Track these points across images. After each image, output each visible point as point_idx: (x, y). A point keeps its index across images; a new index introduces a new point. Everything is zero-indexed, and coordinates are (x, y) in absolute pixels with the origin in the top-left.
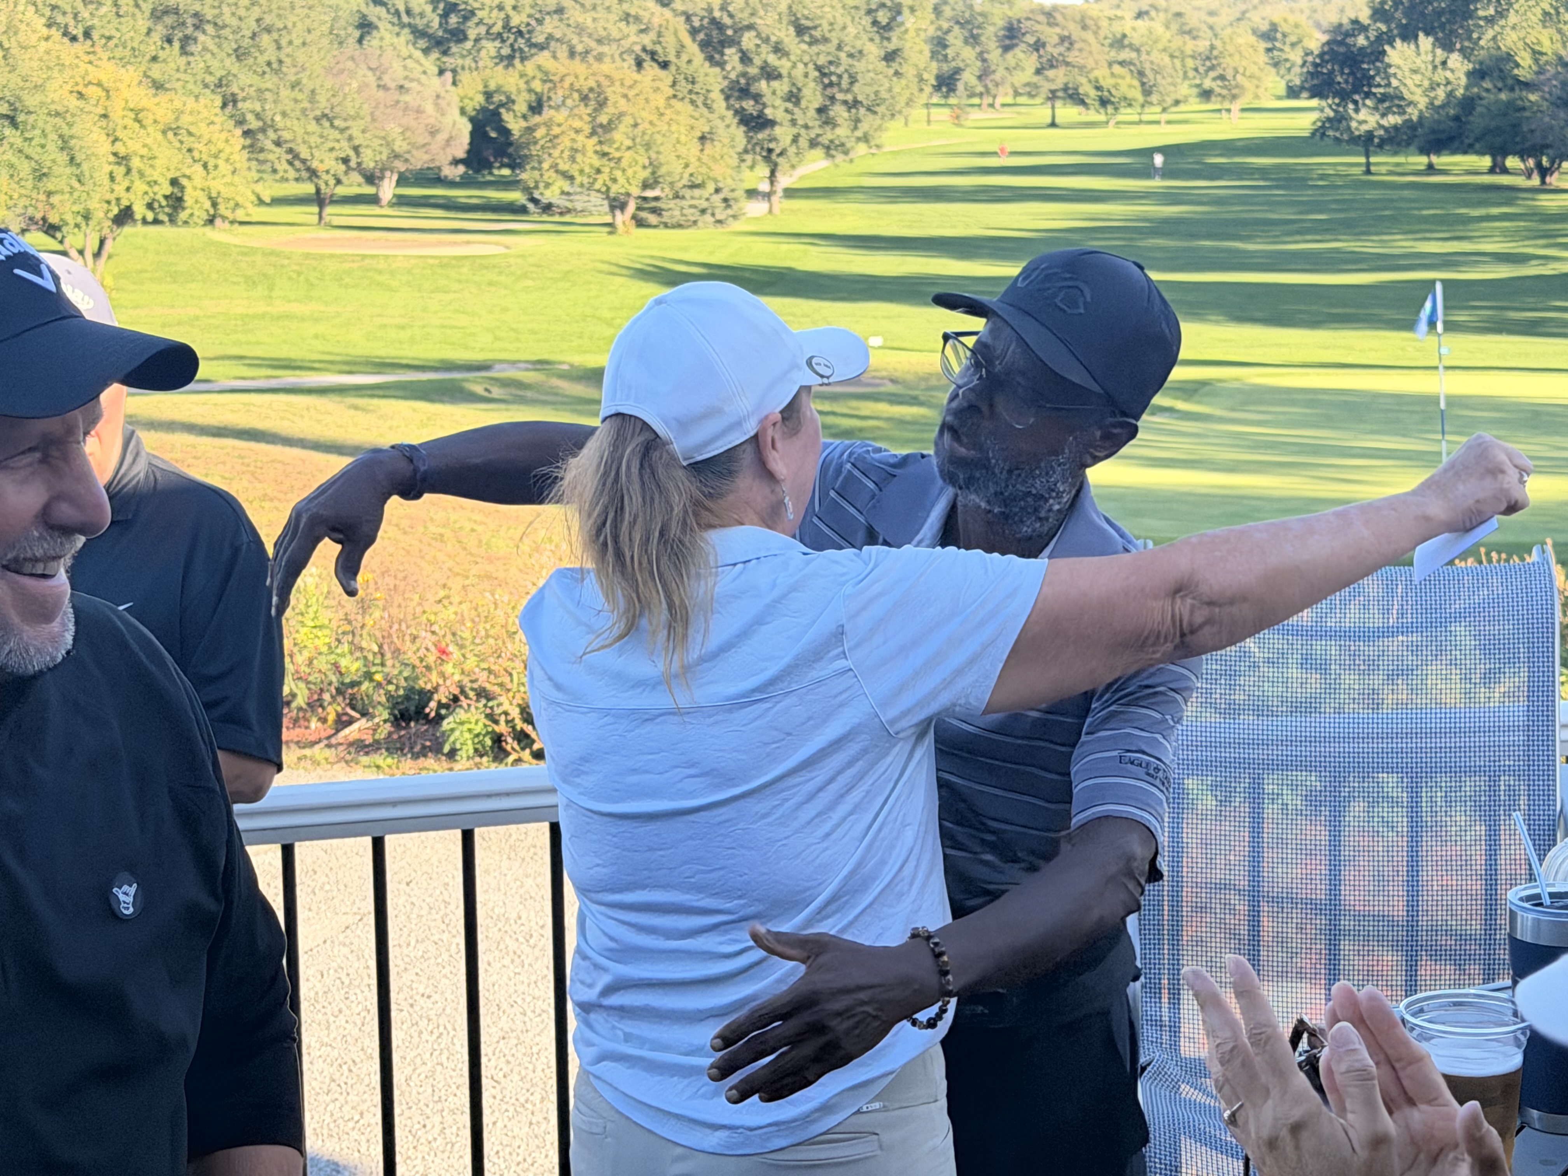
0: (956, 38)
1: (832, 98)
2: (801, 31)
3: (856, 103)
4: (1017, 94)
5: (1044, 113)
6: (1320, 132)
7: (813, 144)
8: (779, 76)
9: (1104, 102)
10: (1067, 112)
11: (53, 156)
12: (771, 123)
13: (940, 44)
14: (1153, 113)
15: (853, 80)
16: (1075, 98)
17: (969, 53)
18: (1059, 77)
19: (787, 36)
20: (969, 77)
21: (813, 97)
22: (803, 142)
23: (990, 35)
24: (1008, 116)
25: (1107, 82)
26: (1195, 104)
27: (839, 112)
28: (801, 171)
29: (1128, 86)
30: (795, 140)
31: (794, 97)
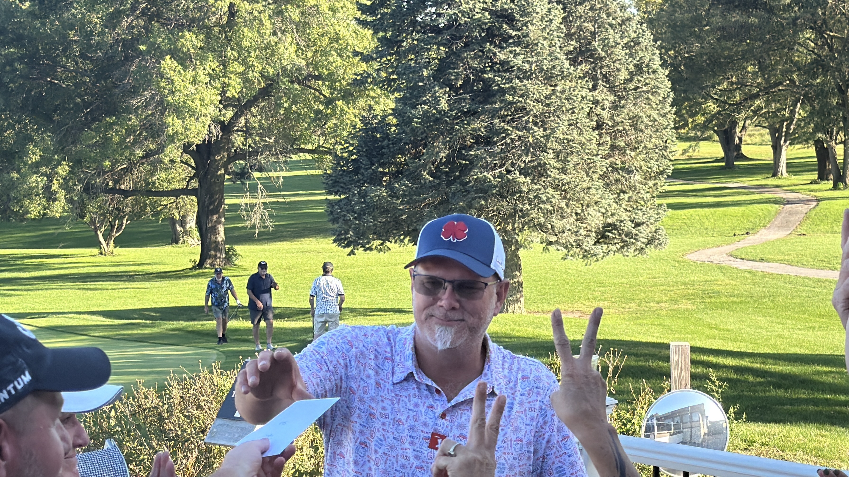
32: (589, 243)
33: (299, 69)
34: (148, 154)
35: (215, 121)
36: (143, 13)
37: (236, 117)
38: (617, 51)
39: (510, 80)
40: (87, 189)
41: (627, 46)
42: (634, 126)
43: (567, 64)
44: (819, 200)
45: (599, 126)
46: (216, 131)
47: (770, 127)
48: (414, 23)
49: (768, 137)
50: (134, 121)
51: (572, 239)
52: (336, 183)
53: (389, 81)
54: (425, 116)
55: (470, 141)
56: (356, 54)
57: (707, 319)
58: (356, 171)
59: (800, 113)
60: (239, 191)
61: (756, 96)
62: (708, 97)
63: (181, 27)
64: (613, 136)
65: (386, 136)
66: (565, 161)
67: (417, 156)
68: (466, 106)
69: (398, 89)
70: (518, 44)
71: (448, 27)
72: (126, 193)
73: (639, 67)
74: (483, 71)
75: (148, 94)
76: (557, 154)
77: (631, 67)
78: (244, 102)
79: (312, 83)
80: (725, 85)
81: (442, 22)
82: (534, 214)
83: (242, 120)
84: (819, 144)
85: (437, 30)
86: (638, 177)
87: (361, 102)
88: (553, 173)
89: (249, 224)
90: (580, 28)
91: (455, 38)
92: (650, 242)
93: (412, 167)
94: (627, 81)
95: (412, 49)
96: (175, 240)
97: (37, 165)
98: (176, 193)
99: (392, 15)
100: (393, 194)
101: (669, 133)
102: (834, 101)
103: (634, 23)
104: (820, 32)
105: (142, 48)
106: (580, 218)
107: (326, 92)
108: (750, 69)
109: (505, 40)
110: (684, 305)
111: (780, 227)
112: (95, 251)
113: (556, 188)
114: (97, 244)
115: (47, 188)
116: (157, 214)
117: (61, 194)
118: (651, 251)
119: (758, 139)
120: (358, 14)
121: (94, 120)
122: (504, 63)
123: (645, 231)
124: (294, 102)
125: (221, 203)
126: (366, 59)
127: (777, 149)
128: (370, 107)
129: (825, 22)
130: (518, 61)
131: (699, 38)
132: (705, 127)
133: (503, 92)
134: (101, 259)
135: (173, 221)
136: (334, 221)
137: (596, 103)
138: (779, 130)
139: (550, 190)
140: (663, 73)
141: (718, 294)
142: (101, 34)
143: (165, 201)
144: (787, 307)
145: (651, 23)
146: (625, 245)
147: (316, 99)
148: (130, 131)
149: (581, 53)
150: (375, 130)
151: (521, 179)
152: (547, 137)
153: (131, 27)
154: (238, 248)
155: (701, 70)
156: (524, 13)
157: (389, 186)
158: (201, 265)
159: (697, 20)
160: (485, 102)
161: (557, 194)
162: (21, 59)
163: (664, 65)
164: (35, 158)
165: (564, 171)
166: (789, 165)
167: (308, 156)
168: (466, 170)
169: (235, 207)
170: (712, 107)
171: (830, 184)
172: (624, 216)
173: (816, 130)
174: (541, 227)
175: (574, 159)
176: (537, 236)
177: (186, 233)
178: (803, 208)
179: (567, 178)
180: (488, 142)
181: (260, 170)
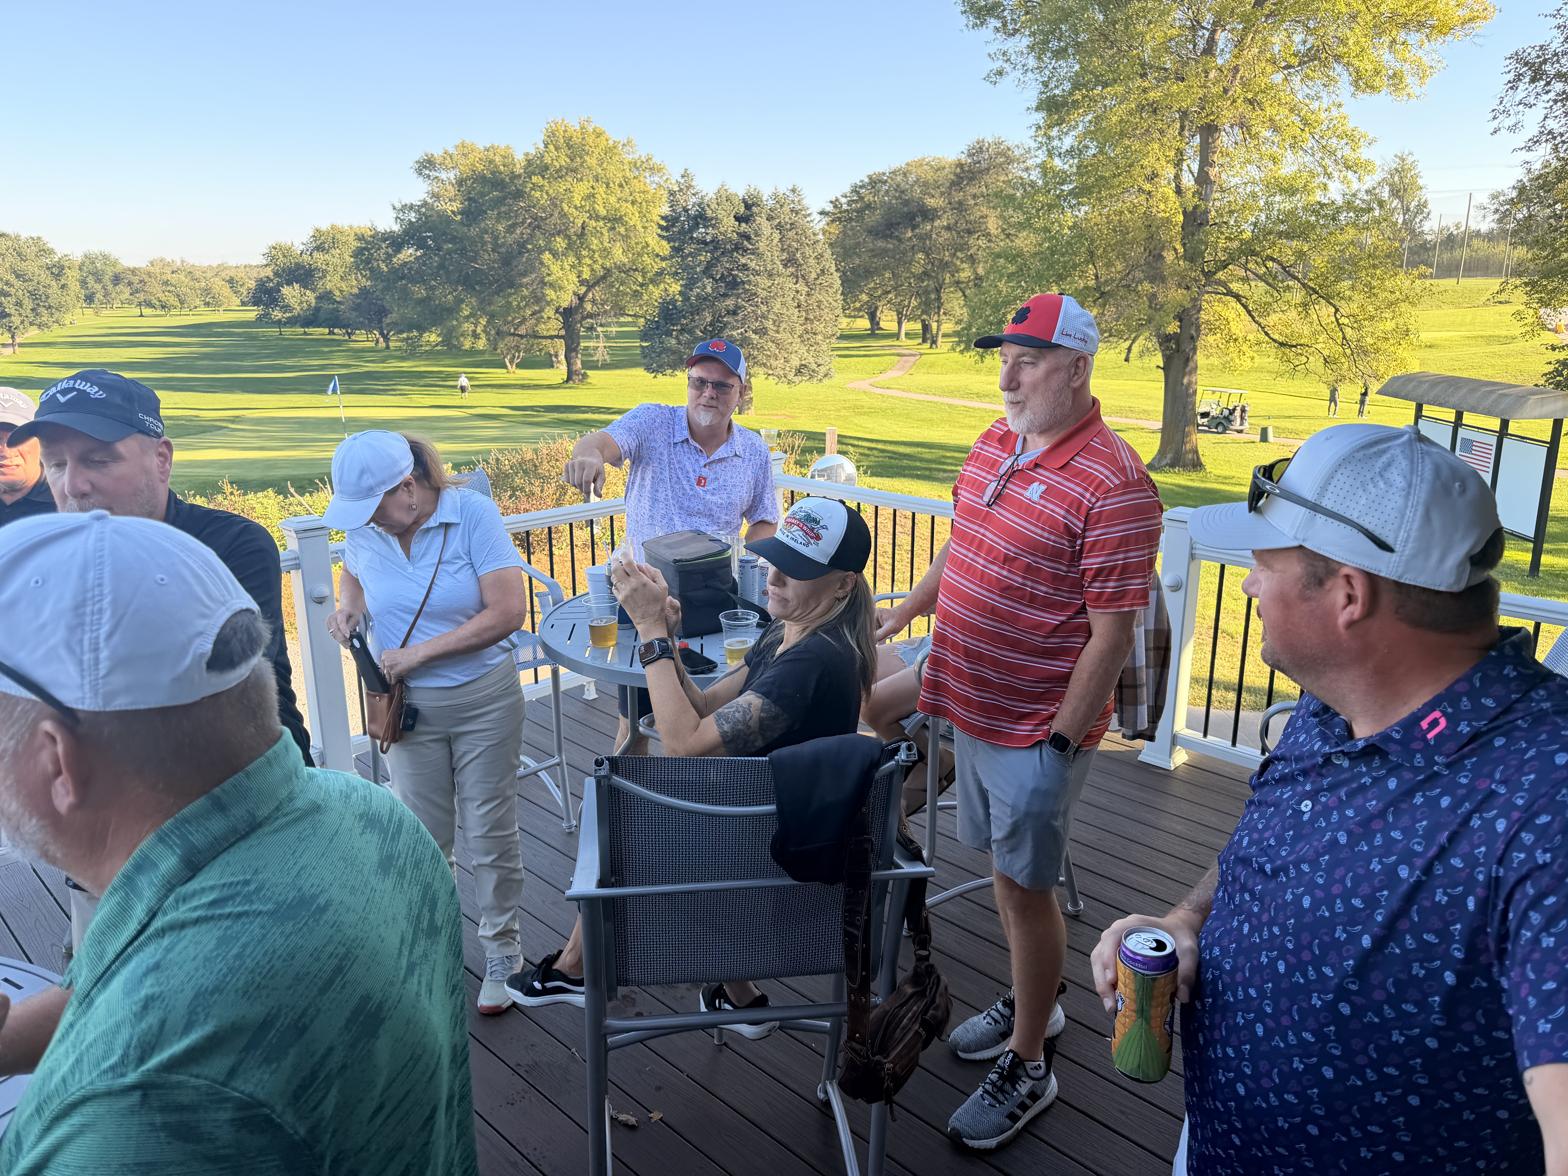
0: (91, 280)
1: (38, 305)
2: (18, 276)
3: (50, 307)
4: (122, 303)
5: (137, 311)
6: (259, 319)
7: (31, 324)
8: (10, 295)
9: (163, 307)
10: (147, 311)
12: (9, 315)
13: (83, 283)
14: (185, 311)
15: (47, 297)
16: (150, 305)
17: (98, 287)
18: (141, 296)
19: (12, 278)
20: (99, 296)
21: (28, 304)
22: (26, 324)
23: (107, 279)
24: (120, 312)
25: (164, 299)
26: (203, 308)
27: (42, 310)
28: (26, 335)
29: (173, 300)
30: (22, 322)
31: (19, 304)
32: (791, 376)
33: (624, 265)
34: (533, 314)
35: (575, 294)
36: (530, 224)
37: (586, 293)
38: (811, 260)
39: (748, 276)
40: (498, 333)
41: (816, 258)
42: (818, 306)
43: (781, 267)
44: (921, 354)
45: (799, 306)
46: (575, 301)
47: (897, 311)
48: (692, 238)
49: (895, 317)
50: (525, 292)
51: (781, 373)
52: (645, 335)
53: (676, 273)
54: (698, 296)
55: (724, 313)
56: (657, 255)
57: (856, 421)
58: (657, 328)
59: (914, 303)
60: (590, 338)
61: (889, 292)
62: (862, 292)
63: (553, 235)
64: (807, 311)
65: (675, 307)
66: (779, 326)
67: (693, 320)
68: (722, 291)
69: (682, 279)
70: (753, 254)
71: (712, 241)
72: (521, 336)
73: (822, 271)
74: (732, 270)
75: (533, 276)
76: (774, 322)
77: (818, 271)
78: (591, 283)
79: (631, 273)
80: (872, 285)
81: (709, 238)
82: (760, 357)
83: (590, 295)
84: (923, 321)
85: (705, 243)
86: (820, 337)
87: (662, 286)
88: (771, 333)
89: (595, 359)
90: (789, 246)
91: (716, 248)
92: (826, 376)
93: (690, 326)
94: (816, 279)
95: (690, 254)
96: (552, 367)
97: (467, 317)
98: (552, 337)
99: (679, 233)
100: (679, 343)
101: (839, 311)
102: (933, 296)
103: (821, 244)
104: (928, 255)
105: (530, 247)
106: (786, 361)
107: (640, 280)
108: (887, 275)
109: (745, 251)
110: (843, 413)
111: (899, 370)
112: (504, 371)
113: (773, 342)
114: (505, 367)
115: (474, 331)
116: (540, 350)
117: (483, 336)
118: (826, 381)
119: (889, 318)
120: (659, 231)
121: (501, 291)
122: (744, 265)
123: (823, 370)
124: (621, 284)
125: (578, 344)
126: (663, 259)
127: (900, 323)
128: (666, 290)
129: (930, 248)
130: (752, 265)
131: (859, 256)
132: (859, 310)
133: (743, 283)
134: (508, 375)
135: (551, 355)
136: (645, 357)
137: (797, 292)
138: (901, 313)
139: (770, 344)
140: (837, 275)
141: (863, 407)
142: (505, 237)
143: (544, 342)
144: (900, 415)
145: (831, 245)
146: (812, 377)
147: (635, 283)
148: (524, 298)
149: (789, 261)
150: (668, 303)
151: (753, 336)
152: (769, 311)
153: (522, 234)
154: (589, 372)
155: (859, 275)
156: (757, 235)
157: (677, 338)
158: (567, 381)
159: (858, 244)
160: (733, 289)
161: (773, 346)
162: (455, 252)
163: (837, 270)
164: (466, 313)
165: (778, 332)
166: (906, 334)
167: (630, 319)
168: (722, 330)
169: (586, 348)
170: (864, 297)
171: (928, 345)
172: (811, 360)
173: (923, 312)
174: (764, 365)
175: (783, 325)
176: (761, 371)
177: (558, 362)
178: (912, 359)
179: (779, 336)
180: (735, 313)
181: (601, 325)
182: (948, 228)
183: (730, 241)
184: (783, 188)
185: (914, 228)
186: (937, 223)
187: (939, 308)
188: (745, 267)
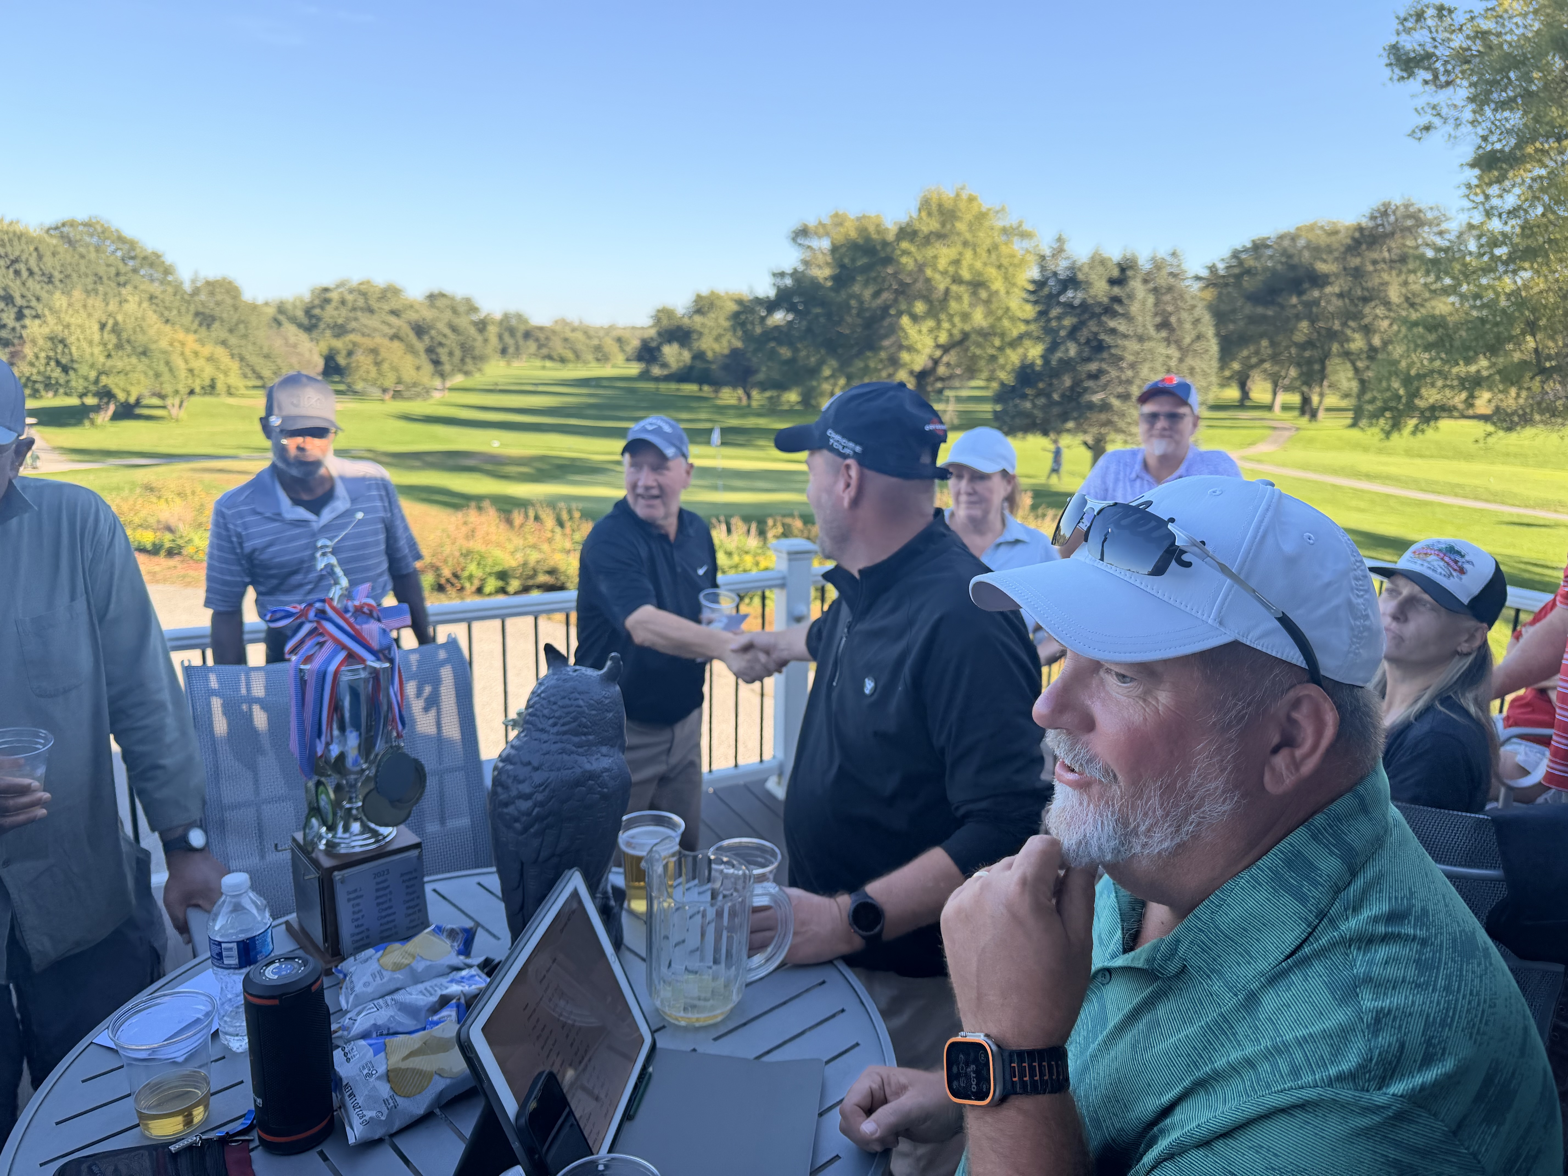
0: (506, 336)
1: (466, 355)
2: (453, 330)
3: (475, 357)
4: (530, 356)
5: (541, 364)
6: (641, 375)
7: (459, 371)
9: (562, 361)
10: (548, 364)
11: (162, 368)
14: (580, 366)
15: (473, 349)
16: (551, 358)
17: (512, 341)
18: (545, 350)
20: (512, 349)
21: (458, 354)
22: (455, 371)
24: (527, 364)
25: (562, 353)
26: (594, 364)
27: (468, 359)
28: (454, 381)
29: (571, 355)
30: (452, 369)
31: (451, 354)
33: (983, 329)
35: (930, 357)
36: (895, 290)
37: (941, 357)
38: (1186, 326)
39: (1115, 340)
41: (1192, 323)
43: (1153, 331)
44: (1298, 428)
46: (930, 364)
47: (1271, 381)
48: (1058, 302)
49: (1270, 388)
50: (884, 355)
52: (999, 399)
53: (1038, 337)
54: (1060, 360)
55: (1084, 377)
56: (1020, 319)
58: (1013, 392)
59: (1292, 373)
61: (1265, 361)
62: (1236, 359)
63: (915, 299)
65: (1034, 371)
67: (1052, 384)
69: (1045, 343)
70: (1124, 318)
71: (1080, 305)
73: (1199, 336)
74: (1099, 334)
75: (892, 340)
77: (1194, 337)
78: (947, 347)
79: (990, 337)
80: (1246, 353)
81: (1077, 302)
83: (945, 359)
84: (1303, 394)
85: (1072, 307)
87: (1020, 350)
90: (1164, 310)
91: (1083, 312)
93: (1048, 391)
94: (1190, 344)
95: (1055, 318)
97: (827, 378)
99: (1046, 297)
101: (1212, 379)
102: (1316, 367)
103: (1199, 309)
104: (1313, 324)
105: (892, 311)
107: (998, 344)
108: (1264, 343)
109: (1116, 315)
111: (1271, 443)
119: (1262, 389)
120: (1025, 295)
121: (861, 353)
122: (1113, 329)
124: (978, 349)
126: (1026, 323)
127: (1274, 395)
128: (1025, 354)
129: (1317, 316)
130: (1122, 329)
131: (1234, 323)
132: (1231, 378)
136: (998, 420)
137: (1168, 358)
138: (1277, 384)
140: (1214, 341)
142: (869, 302)
145: (1210, 310)
147: (991, 347)
148: (881, 360)
149: (1163, 325)
150: (1026, 367)
151: (1115, 401)
152: (1134, 377)
153: (886, 300)
155: (1232, 343)
156: (1130, 298)
157: (1032, 402)
159: (1234, 310)
160: (1098, 353)
162: (823, 316)
163: (1215, 336)
166: (1282, 406)
167: (983, 383)
168: (1080, 395)
170: (1237, 366)
171: (1306, 419)
173: (1302, 385)
178: (1287, 433)
180: (1097, 377)
181: (952, 389)
182: (1341, 295)
183: (1100, 304)
184: (1162, 252)
185: (1300, 293)
186: (1328, 290)
187: (1322, 380)
188: (1113, 331)
